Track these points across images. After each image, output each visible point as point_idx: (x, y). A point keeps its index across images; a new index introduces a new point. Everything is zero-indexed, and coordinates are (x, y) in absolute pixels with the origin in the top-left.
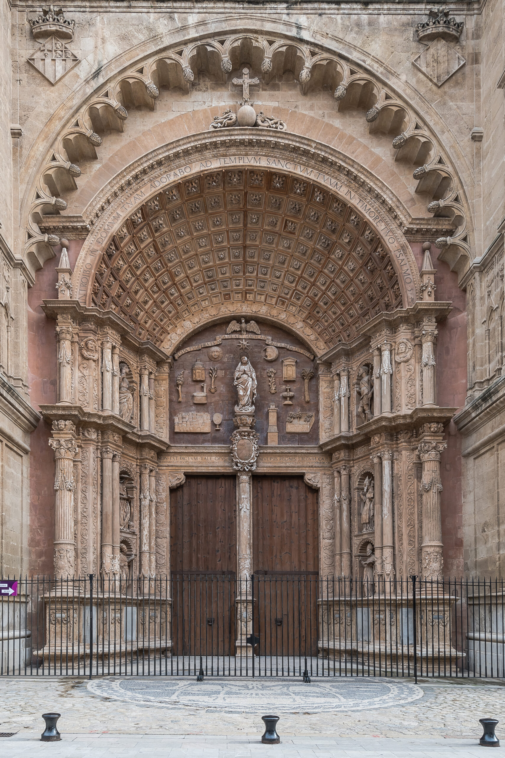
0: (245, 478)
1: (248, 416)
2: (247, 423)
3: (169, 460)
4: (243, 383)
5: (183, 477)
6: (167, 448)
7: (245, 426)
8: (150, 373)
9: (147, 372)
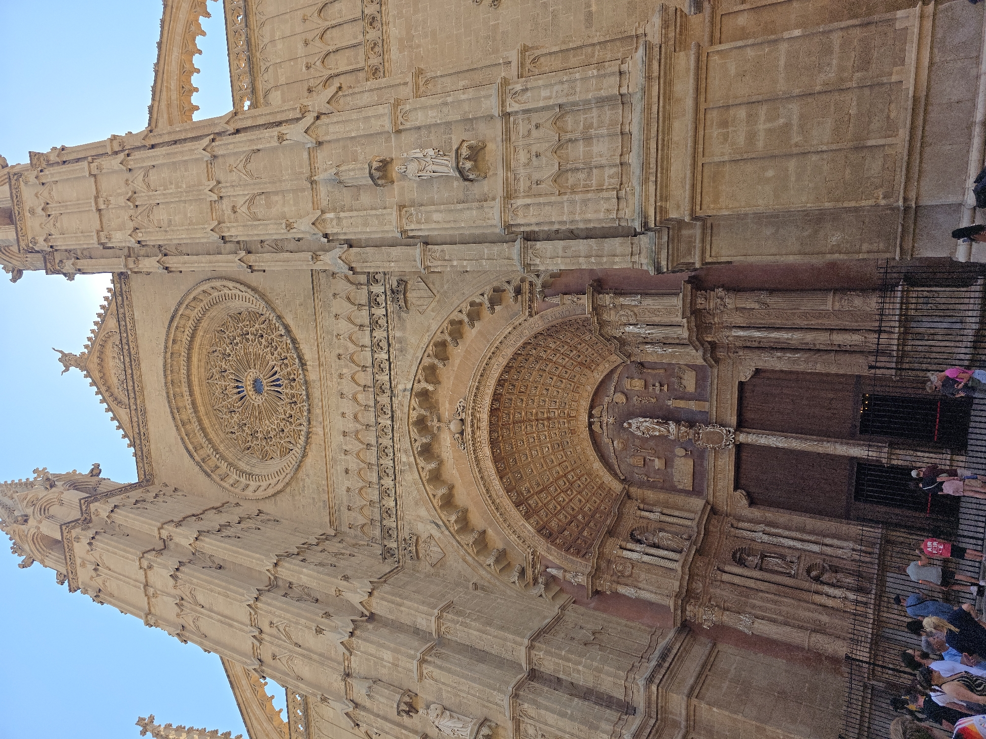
0: (742, 438)
1: (679, 429)
2: (686, 432)
3: (721, 503)
4: (648, 430)
5: (738, 492)
6: (709, 504)
7: (688, 434)
8: (639, 509)
9: (639, 512)
